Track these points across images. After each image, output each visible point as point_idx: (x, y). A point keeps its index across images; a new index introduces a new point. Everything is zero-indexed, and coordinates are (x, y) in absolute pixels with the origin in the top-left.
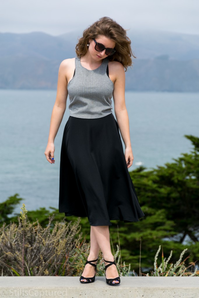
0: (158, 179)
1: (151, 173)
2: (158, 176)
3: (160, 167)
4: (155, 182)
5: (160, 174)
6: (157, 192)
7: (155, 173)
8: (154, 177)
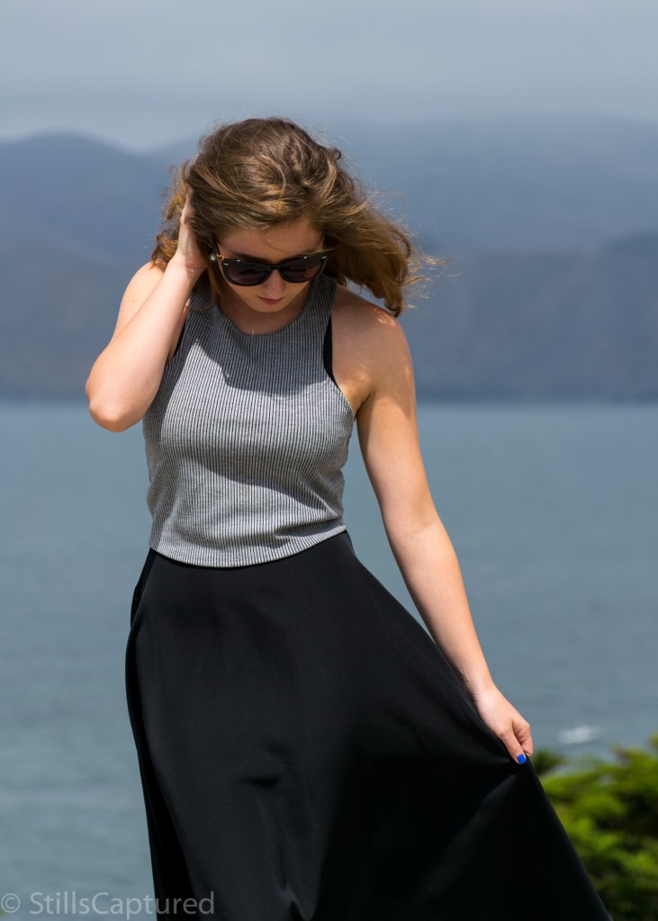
0: (617, 808)
1: (588, 782)
2: (623, 797)
3: (624, 756)
4: (604, 823)
5: (630, 786)
6: (616, 867)
7: (607, 782)
8: (602, 800)
